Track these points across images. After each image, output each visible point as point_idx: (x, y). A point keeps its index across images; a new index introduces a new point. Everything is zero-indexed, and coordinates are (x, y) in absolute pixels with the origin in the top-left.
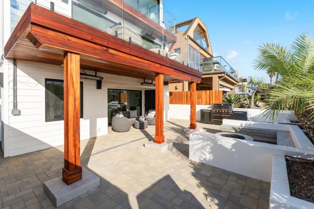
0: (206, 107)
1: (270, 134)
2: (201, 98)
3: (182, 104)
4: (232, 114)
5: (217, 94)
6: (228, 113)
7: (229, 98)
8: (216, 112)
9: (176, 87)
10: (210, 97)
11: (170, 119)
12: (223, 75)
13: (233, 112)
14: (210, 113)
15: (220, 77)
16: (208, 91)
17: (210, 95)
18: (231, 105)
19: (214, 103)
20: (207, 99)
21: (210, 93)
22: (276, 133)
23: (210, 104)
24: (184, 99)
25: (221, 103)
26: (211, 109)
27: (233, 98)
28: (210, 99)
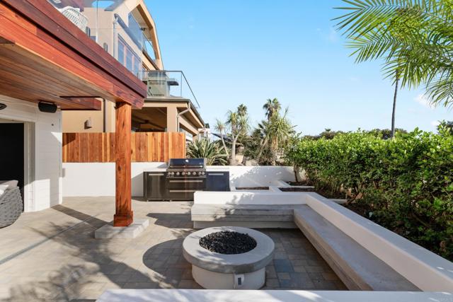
0: (155, 167)
1: (283, 216)
2: (145, 147)
3: (101, 161)
4: (205, 177)
5: (177, 139)
6: (197, 175)
7: (197, 148)
8: (175, 175)
9: (86, 123)
10: (162, 147)
11: (64, 199)
12: (185, 105)
13: (207, 173)
14: (164, 178)
15: (180, 110)
16: (159, 134)
17: (162, 141)
18: (202, 161)
19: (170, 157)
20: (156, 149)
21: (162, 137)
22: (293, 211)
23: (162, 160)
24: (106, 150)
25: (184, 156)
26: (165, 170)
27: (204, 149)
28: (162, 151)
